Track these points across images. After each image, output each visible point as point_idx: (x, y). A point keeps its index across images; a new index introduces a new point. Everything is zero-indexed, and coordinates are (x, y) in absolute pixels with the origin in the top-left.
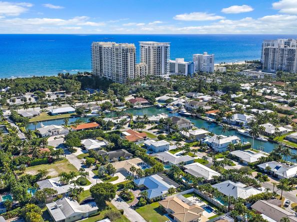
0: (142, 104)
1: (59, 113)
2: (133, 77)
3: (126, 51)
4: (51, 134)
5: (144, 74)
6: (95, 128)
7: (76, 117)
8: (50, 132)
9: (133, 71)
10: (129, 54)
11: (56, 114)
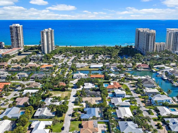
0: (144, 68)
1: (93, 68)
2: (152, 51)
3: (148, 35)
4: (78, 77)
5: (163, 50)
6: (101, 78)
7: (100, 71)
8: (77, 76)
9: (152, 47)
10: (150, 37)
11: (92, 68)
